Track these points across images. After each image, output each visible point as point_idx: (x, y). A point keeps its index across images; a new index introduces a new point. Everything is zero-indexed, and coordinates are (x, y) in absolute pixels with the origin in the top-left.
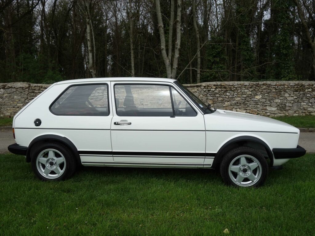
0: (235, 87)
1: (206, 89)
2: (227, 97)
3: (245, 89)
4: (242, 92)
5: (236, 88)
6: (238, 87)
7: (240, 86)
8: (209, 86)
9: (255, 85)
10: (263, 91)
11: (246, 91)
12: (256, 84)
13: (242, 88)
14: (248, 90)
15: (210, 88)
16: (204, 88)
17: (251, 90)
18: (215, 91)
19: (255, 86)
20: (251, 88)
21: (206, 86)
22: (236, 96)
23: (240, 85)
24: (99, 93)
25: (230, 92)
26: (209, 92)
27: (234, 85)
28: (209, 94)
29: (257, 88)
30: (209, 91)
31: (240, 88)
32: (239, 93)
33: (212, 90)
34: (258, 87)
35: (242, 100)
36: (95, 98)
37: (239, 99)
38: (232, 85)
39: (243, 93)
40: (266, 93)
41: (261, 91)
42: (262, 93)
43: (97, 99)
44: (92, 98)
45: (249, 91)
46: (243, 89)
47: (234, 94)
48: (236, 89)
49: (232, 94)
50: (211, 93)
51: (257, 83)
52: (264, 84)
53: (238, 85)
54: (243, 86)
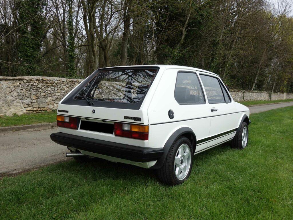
0: (55, 83)
1: (29, 84)
2: (49, 92)
3: (63, 85)
4: (61, 88)
5: (56, 83)
6: (58, 83)
8: (32, 81)
9: (70, 82)
11: (64, 87)
12: (71, 81)
13: (61, 84)
14: (66, 86)
15: (33, 82)
16: (27, 82)
17: (68, 86)
18: (38, 85)
19: (70, 83)
20: (67, 84)
21: (29, 80)
22: (56, 91)
23: (59, 81)
25: (52, 87)
26: (32, 87)
27: (54, 81)
28: (32, 89)
29: (72, 84)
30: (32, 85)
31: (59, 84)
32: (59, 89)
33: (35, 84)
34: (73, 83)
35: (61, 95)
37: (59, 94)
38: (52, 81)
39: (62, 89)
45: (67, 87)
46: (61, 85)
47: (54, 90)
48: (56, 85)
49: (53, 89)
50: (34, 87)
51: (72, 80)
52: (77, 81)
53: (57, 81)
54: (62, 82)
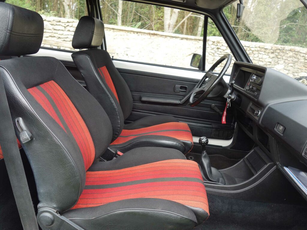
0: (251, 50)
1: (215, 46)
3: (264, 53)
4: (259, 58)
5: (253, 51)
6: (255, 50)
7: (259, 49)
8: (219, 43)
9: (279, 49)
10: (287, 60)
11: (265, 56)
12: (281, 49)
13: (260, 52)
14: (268, 55)
15: (221, 45)
16: (212, 44)
17: (272, 55)
18: (226, 50)
19: (278, 51)
20: (272, 53)
21: (216, 42)
23: (259, 47)
24: (69, 31)
26: (218, 51)
27: (251, 48)
28: (218, 54)
29: (281, 53)
30: (218, 48)
31: (257, 52)
32: (256, 59)
33: (222, 48)
34: (283, 52)
36: (62, 36)
38: (248, 47)
39: (261, 60)
40: (291, 62)
41: (285, 60)
42: (286, 61)
43: (65, 39)
44: (60, 36)
45: (270, 57)
46: (260, 54)
48: (253, 53)
50: (221, 52)
51: (283, 46)
52: (291, 49)
53: (256, 47)
54: (263, 49)
